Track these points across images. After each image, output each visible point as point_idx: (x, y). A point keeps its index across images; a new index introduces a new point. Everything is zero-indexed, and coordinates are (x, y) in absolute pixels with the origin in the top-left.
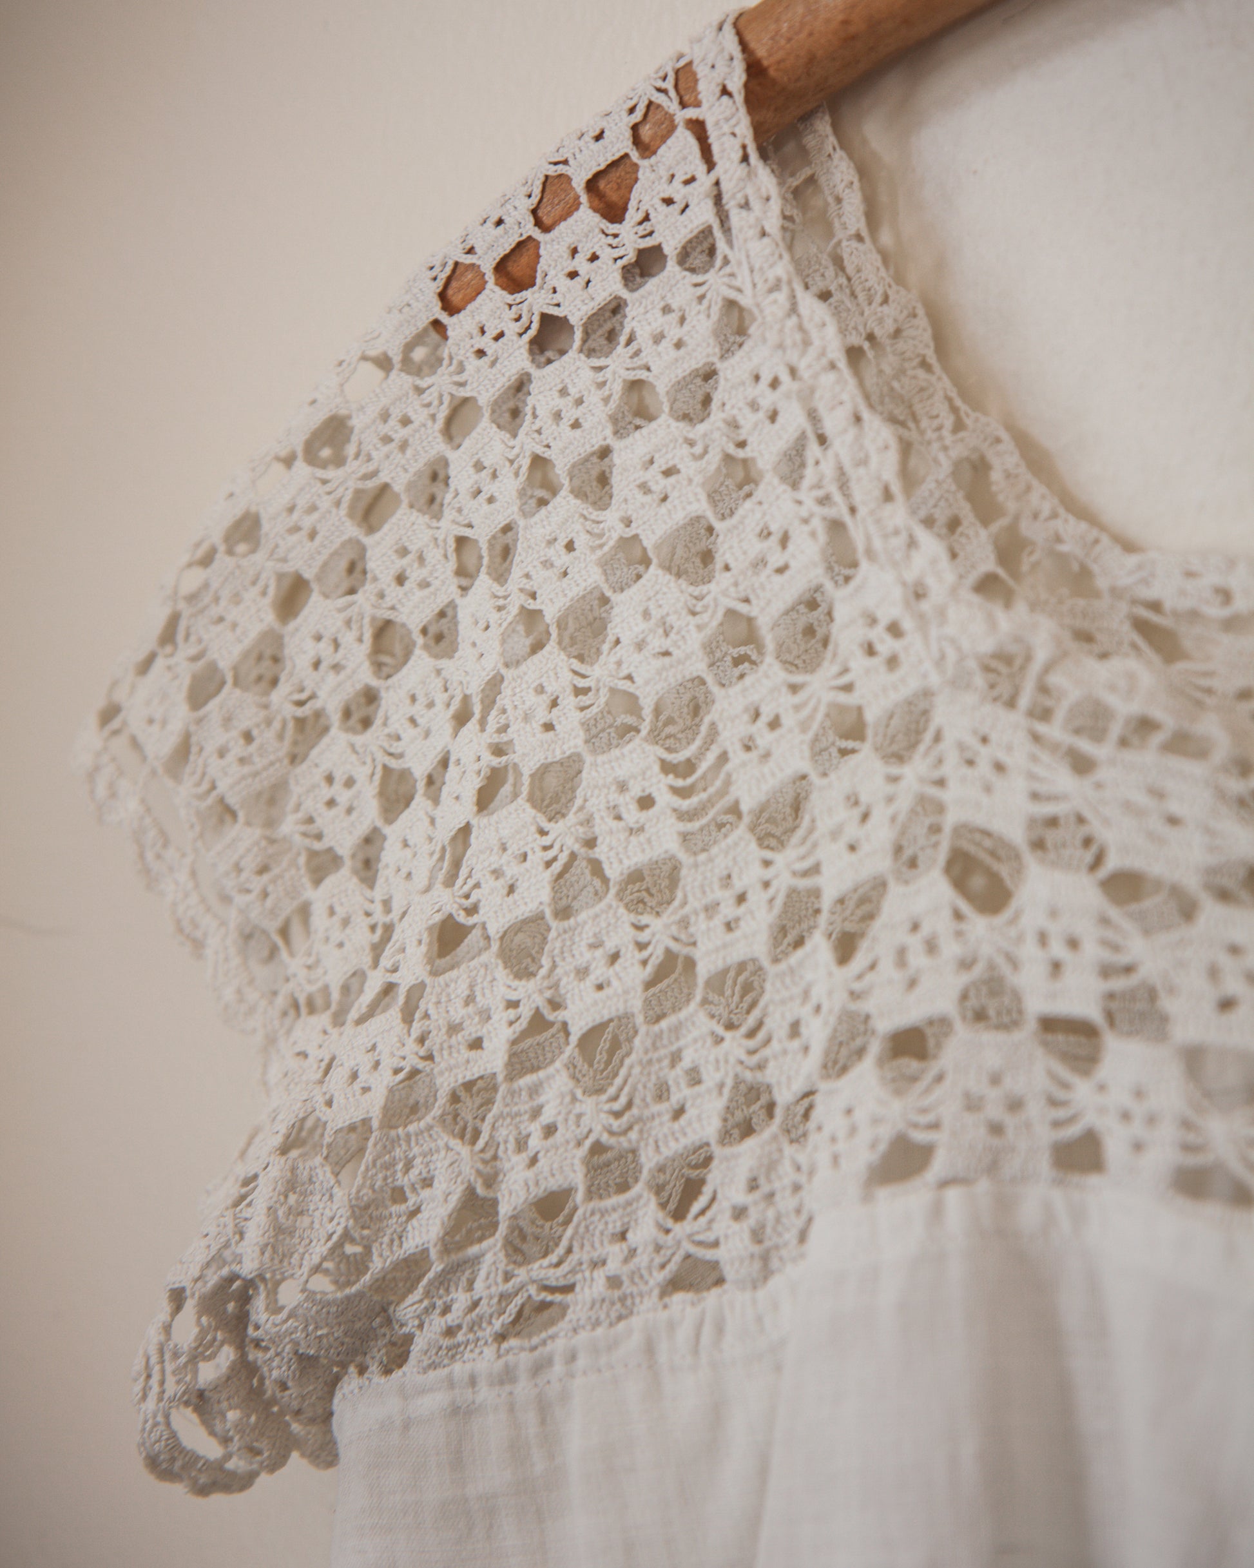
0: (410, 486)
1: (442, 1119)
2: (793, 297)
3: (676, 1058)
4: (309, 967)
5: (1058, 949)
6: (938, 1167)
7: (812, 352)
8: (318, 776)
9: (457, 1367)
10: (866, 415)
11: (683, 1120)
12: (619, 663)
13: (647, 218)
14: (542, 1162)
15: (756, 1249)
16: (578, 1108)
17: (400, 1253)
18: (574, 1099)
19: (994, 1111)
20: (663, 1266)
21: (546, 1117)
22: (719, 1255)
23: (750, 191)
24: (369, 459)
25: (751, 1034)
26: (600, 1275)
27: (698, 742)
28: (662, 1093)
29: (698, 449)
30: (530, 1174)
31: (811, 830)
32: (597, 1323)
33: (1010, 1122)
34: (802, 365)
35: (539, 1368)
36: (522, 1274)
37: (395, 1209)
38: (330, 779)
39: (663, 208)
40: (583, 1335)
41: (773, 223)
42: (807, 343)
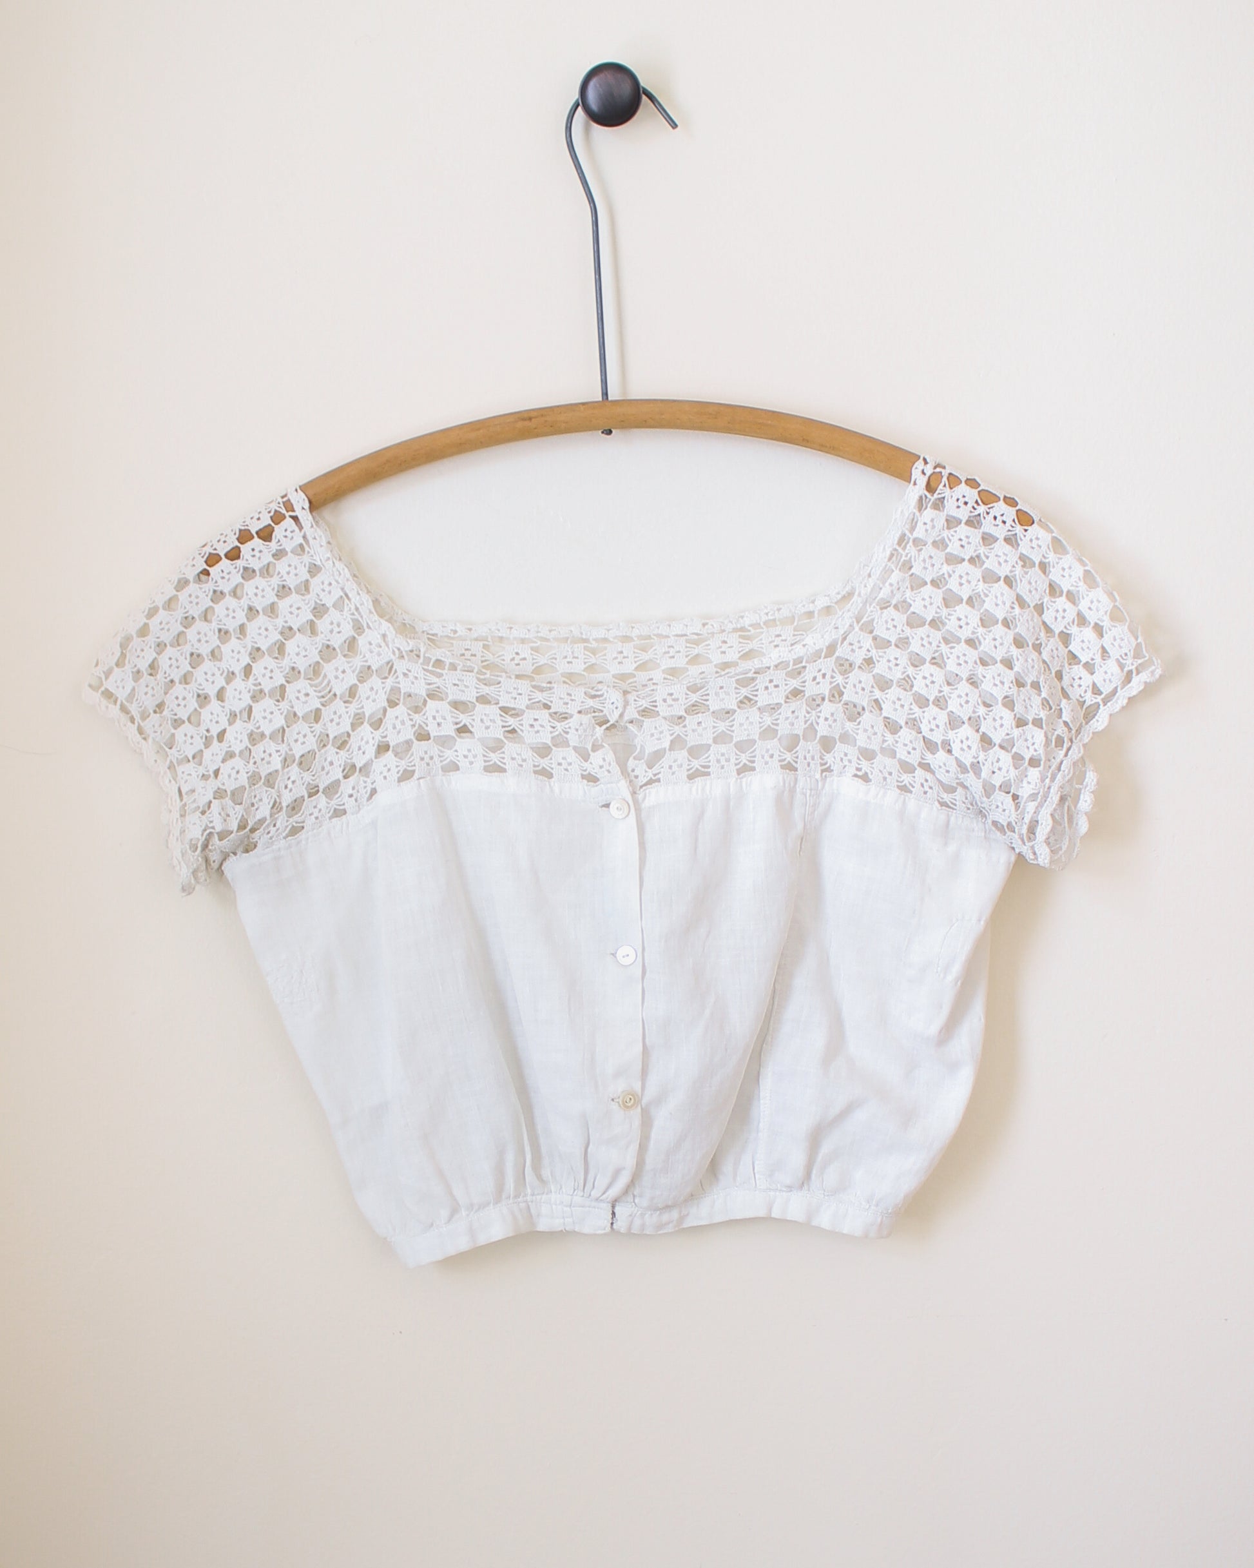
0: (199, 615)
1: (264, 784)
2: (334, 563)
3: (326, 760)
4: (178, 751)
5: (439, 720)
6: (416, 775)
7: (342, 576)
8: (173, 697)
9: (274, 847)
10: (360, 592)
11: (329, 775)
12: (291, 659)
13: (279, 541)
14: (294, 790)
15: (357, 804)
16: (302, 775)
17: (256, 820)
18: (300, 773)
19: (427, 759)
20: (329, 813)
21: (292, 779)
22: (346, 806)
23: (316, 534)
24: (185, 608)
25: (348, 751)
26: (313, 817)
27: (321, 678)
28: (323, 769)
29: (307, 602)
30: (291, 794)
31: (360, 697)
32: (314, 829)
33: (431, 762)
34: (340, 580)
35: (299, 843)
36: (291, 820)
37: (253, 808)
38: (177, 698)
39: (284, 539)
40: (310, 833)
41: (324, 543)
42: (340, 574)
